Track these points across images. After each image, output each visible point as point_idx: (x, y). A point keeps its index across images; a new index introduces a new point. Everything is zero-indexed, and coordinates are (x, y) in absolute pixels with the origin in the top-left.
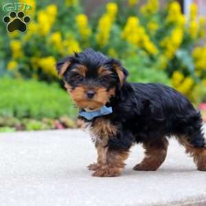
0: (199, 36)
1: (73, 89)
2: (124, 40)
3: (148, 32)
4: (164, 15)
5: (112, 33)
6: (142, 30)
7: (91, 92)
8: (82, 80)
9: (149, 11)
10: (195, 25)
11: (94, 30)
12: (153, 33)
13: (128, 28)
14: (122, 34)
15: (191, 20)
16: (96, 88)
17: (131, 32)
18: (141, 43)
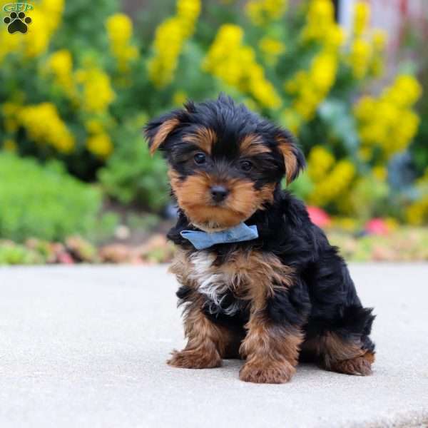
0: (371, 72)
1: (183, 179)
2: (209, 76)
3: (260, 60)
4: (296, 23)
5: (182, 60)
6: (247, 56)
7: (220, 189)
8: (202, 161)
9: (265, 14)
10: (363, 49)
11: (145, 51)
12: (272, 62)
13: (218, 50)
14: (205, 63)
15: (355, 36)
16: (233, 180)
17: (225, 58)
18: (244, 81)
